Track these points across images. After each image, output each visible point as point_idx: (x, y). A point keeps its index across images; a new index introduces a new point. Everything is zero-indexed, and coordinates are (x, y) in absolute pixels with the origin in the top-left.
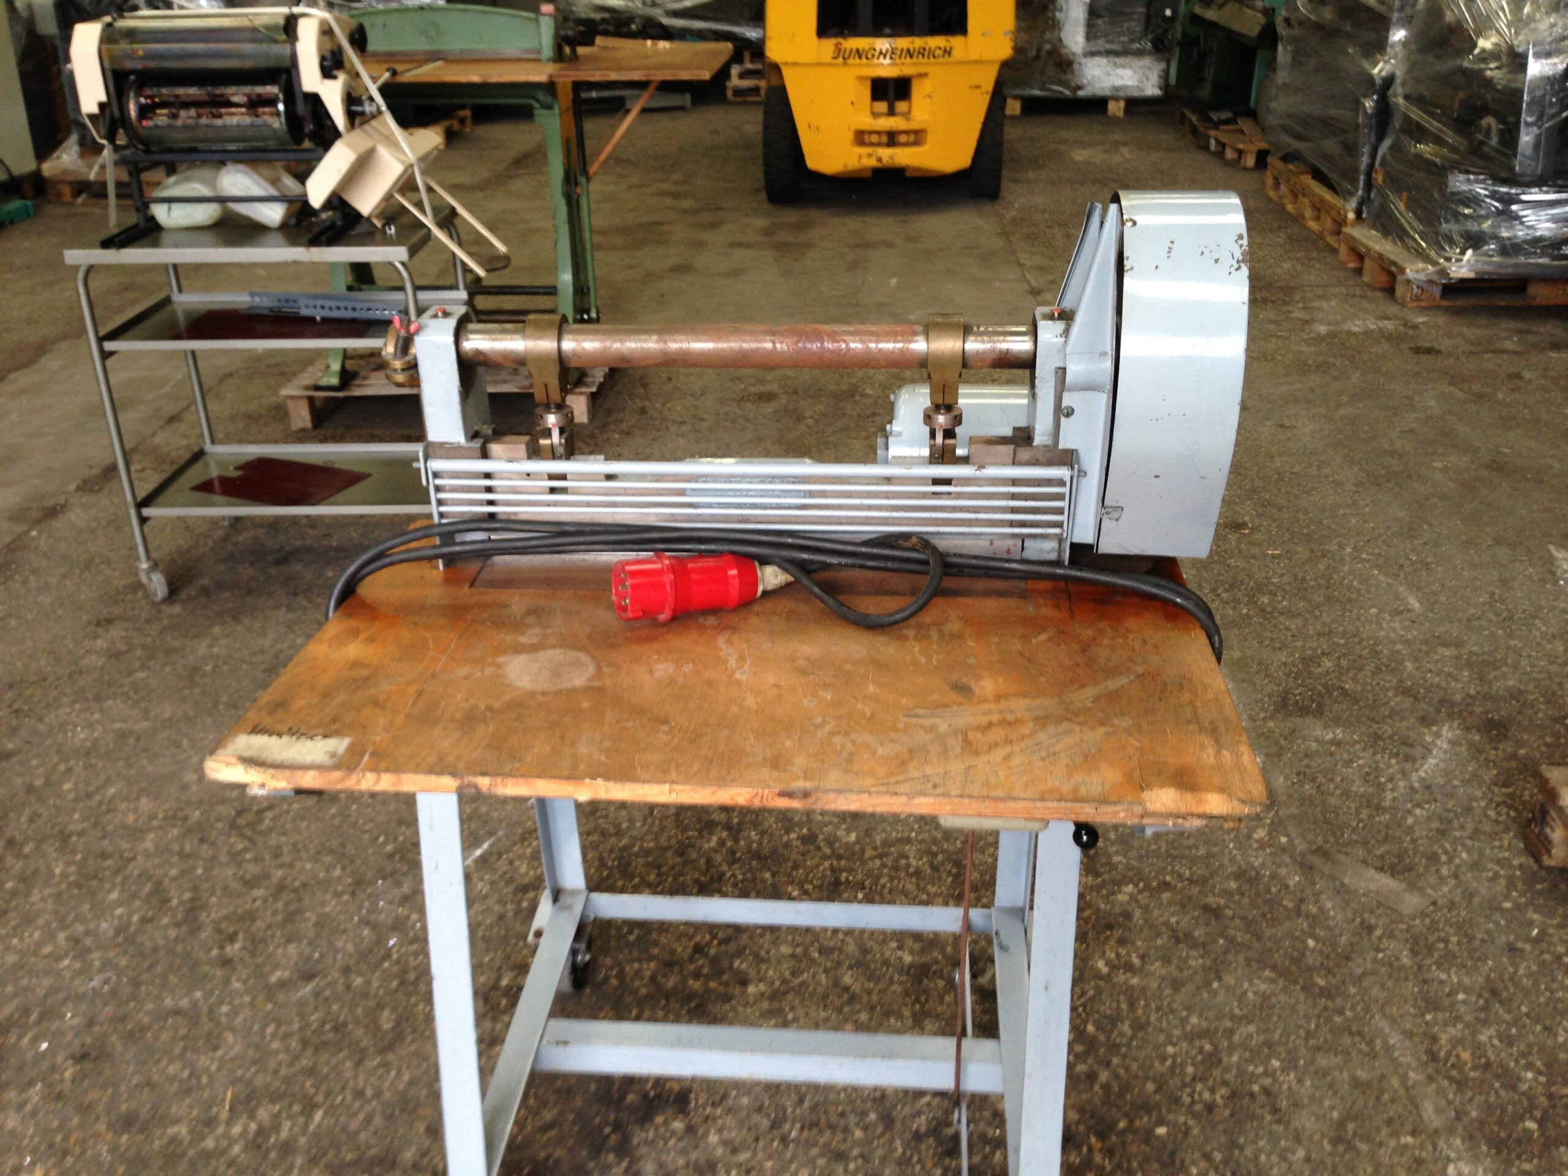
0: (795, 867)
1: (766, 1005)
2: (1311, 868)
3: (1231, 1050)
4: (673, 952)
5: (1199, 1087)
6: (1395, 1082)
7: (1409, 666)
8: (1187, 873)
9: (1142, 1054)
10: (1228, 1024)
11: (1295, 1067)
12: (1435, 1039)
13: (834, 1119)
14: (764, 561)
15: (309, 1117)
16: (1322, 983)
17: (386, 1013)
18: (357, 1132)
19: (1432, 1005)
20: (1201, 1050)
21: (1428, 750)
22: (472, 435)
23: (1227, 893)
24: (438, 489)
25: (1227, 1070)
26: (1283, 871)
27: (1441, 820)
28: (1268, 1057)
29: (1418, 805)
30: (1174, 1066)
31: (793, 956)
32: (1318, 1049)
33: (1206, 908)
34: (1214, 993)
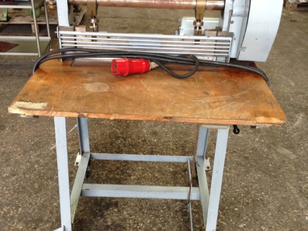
0: (141, 148)
1: (136, 181)
2: (270, 147)
3: (252, 190)
4: (111, 169)
5: (245, 199)
6: (292, 197)
7: (292, 99)
8: (240, 149)
9: (231, 192)
10: (251, 184)
11: (268, 194)
12: (301, 187)
13: (155, 208)
14: (152, 61)
15: (18, 210)
16: (273, 174)
17: (36, 184)
18: (31, 213)
19: (300, 179)
20: (245, 190)
21: (297, 119)
22: (71, 25)
23: (250, 153)
24: (62, 39)
25: (251, 195)
26: (263, 148)
27: (301, 136)
28: (261, 192)
29: (295, 133)
30: (238, 194)
31: (142, 169)
32: (273, 190)
33: (245, 157)
34: (248, 177)
